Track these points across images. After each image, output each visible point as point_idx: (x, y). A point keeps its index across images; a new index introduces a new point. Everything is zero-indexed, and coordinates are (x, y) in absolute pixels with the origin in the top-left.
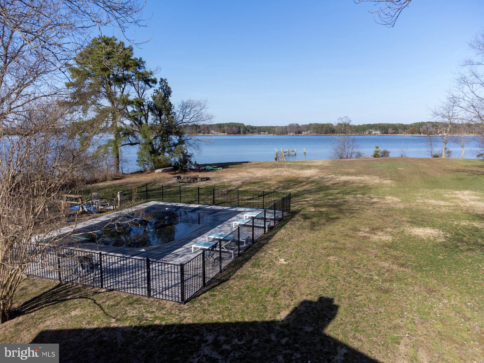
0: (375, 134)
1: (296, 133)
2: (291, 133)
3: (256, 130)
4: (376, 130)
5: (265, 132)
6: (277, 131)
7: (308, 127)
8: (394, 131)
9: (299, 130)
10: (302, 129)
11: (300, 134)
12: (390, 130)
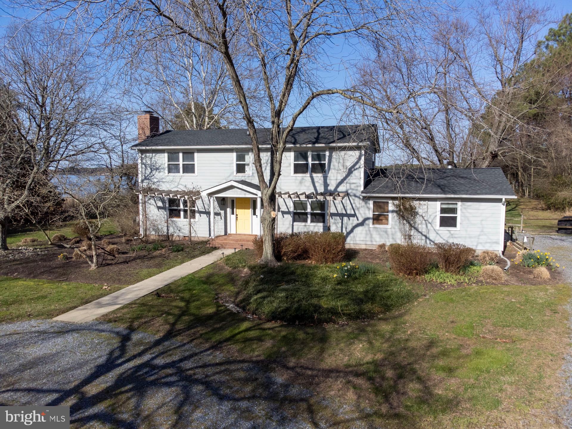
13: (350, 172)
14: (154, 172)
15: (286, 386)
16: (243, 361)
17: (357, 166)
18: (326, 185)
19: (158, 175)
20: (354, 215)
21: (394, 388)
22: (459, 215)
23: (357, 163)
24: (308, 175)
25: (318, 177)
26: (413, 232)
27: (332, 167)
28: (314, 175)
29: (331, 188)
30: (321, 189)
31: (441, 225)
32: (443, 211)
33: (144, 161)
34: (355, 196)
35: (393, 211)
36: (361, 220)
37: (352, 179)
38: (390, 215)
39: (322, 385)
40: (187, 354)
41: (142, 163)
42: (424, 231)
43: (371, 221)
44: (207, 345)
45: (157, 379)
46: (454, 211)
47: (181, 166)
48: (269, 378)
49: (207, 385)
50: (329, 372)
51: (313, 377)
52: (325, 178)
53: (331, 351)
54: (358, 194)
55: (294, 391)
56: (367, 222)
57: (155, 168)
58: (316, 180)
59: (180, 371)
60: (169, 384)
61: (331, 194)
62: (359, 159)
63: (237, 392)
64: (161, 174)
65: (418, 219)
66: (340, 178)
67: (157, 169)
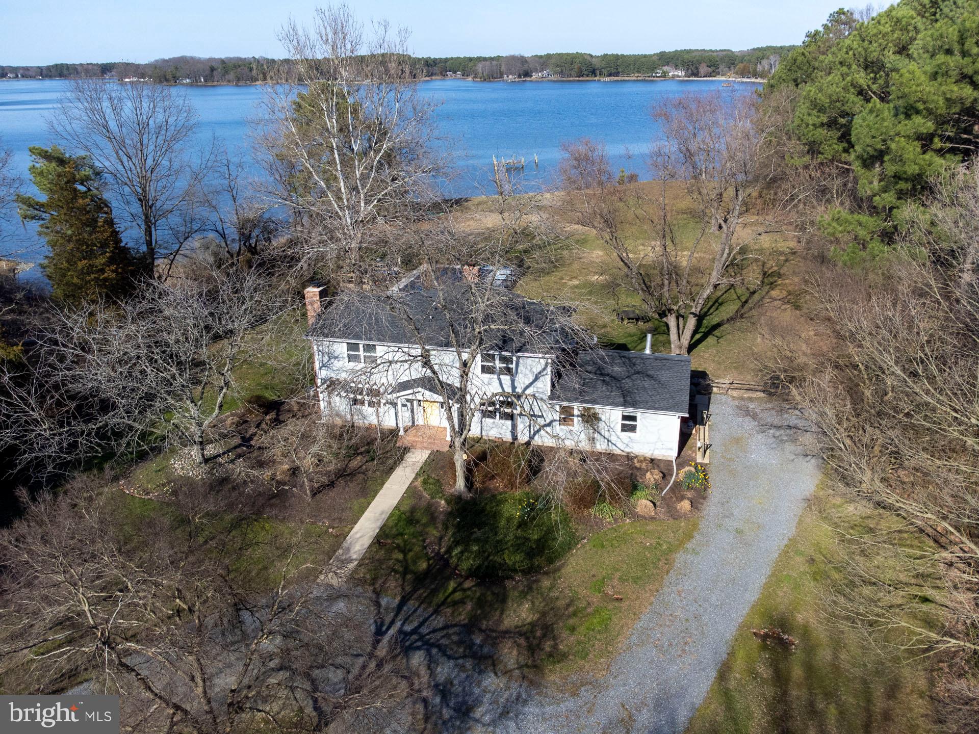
0: (674, 76)
1: (520, 76)
2: (510, 77)
3: (436, 69)
4: (677, 67)
5: (455, 72)
6: (480, 70)
7: (544, 61)
8: (710, 70)
9: (526, 67)
10: (531, 66)
11: (528, 79)
12: (703, 69)
13: (537, 378)
14: (332, 360)
15: (481, 646)
16: (455, 625)
17: (545, 372)
18: (514, 387)
19: (337, 364)
20: (542, 416)
21: (538, 645)
22: (638, 423)
23: (544, 369)
24: (496, 376)
25: (506, 379)
26: (596, 435)
27: (519, 371)
28: (502, 377)
29: (519, 390)
30: (508, 389)
31: (622, 430)
32: (625, 418)
33: (321, 348)
34: (542, 399)
35: (578, 416)
36: (548, 421)
37: (539, 384)
38: (576, 419)
39: (501, 645)
40: (421, 619)
41: (319, 351)
42: (607, 435)
43: (558, 423)
44: (431, 610)
45: (411, 644)
46: (633, 418)
47: (362, 357)
48: (471, 640)
49: (439, 647)
50: (506, 633)
51: (496, 638)
52: (513, 382)
53: (508, 612)
54: (545, 398)
55: (486, 650)
56: (554, 423)
57: (332, 356)
58: (503, 382)
59: (422, 637)
60: (418, 648)
61: (519, 397)
62: (546, 365)
63: (456, 652)
64: (341, 363)
65: (601, 424)
66: (527, 382)
67: (336, 358)
